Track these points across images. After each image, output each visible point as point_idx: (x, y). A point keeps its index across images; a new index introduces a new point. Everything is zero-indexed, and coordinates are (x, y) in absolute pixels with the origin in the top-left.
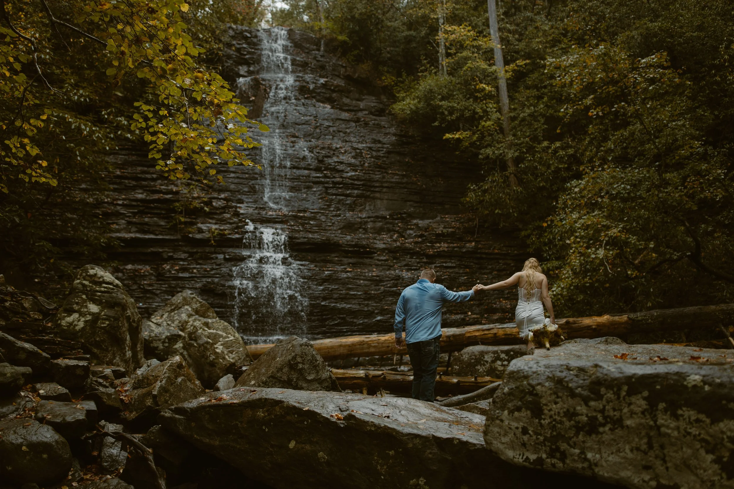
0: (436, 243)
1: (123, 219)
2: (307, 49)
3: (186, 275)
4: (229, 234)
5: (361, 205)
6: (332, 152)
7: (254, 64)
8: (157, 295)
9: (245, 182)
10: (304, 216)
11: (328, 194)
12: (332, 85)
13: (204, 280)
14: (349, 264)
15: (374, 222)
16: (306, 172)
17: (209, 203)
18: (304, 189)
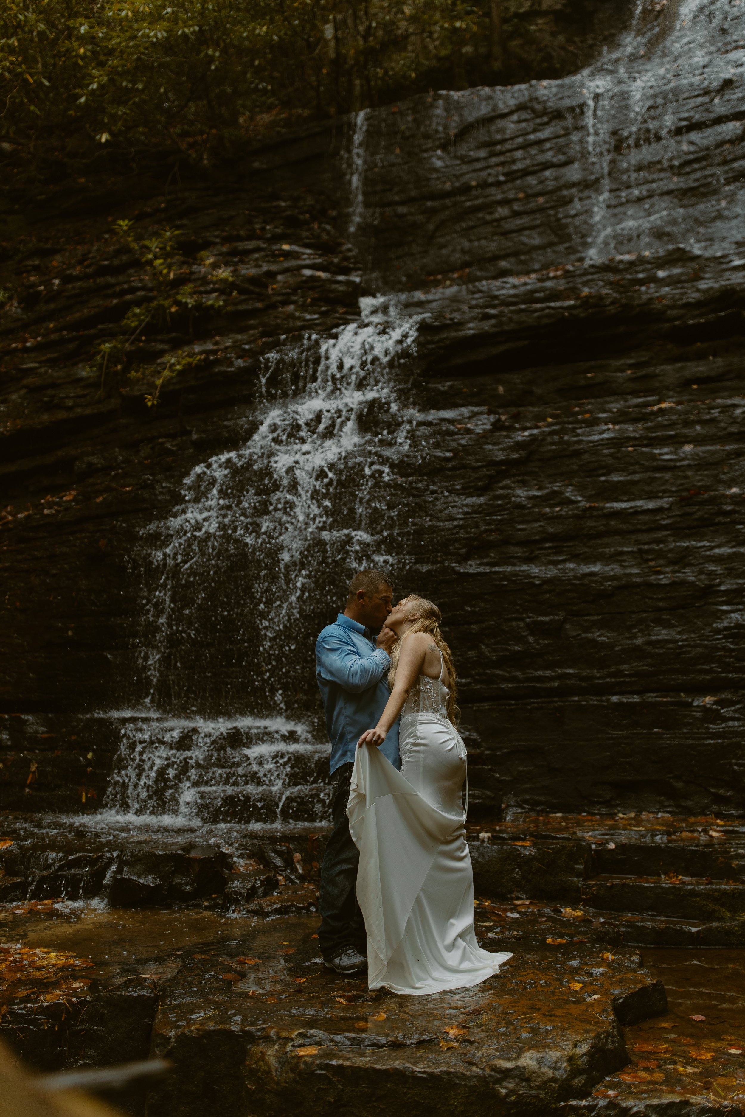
3: (74, 513)
18: (728, 183)
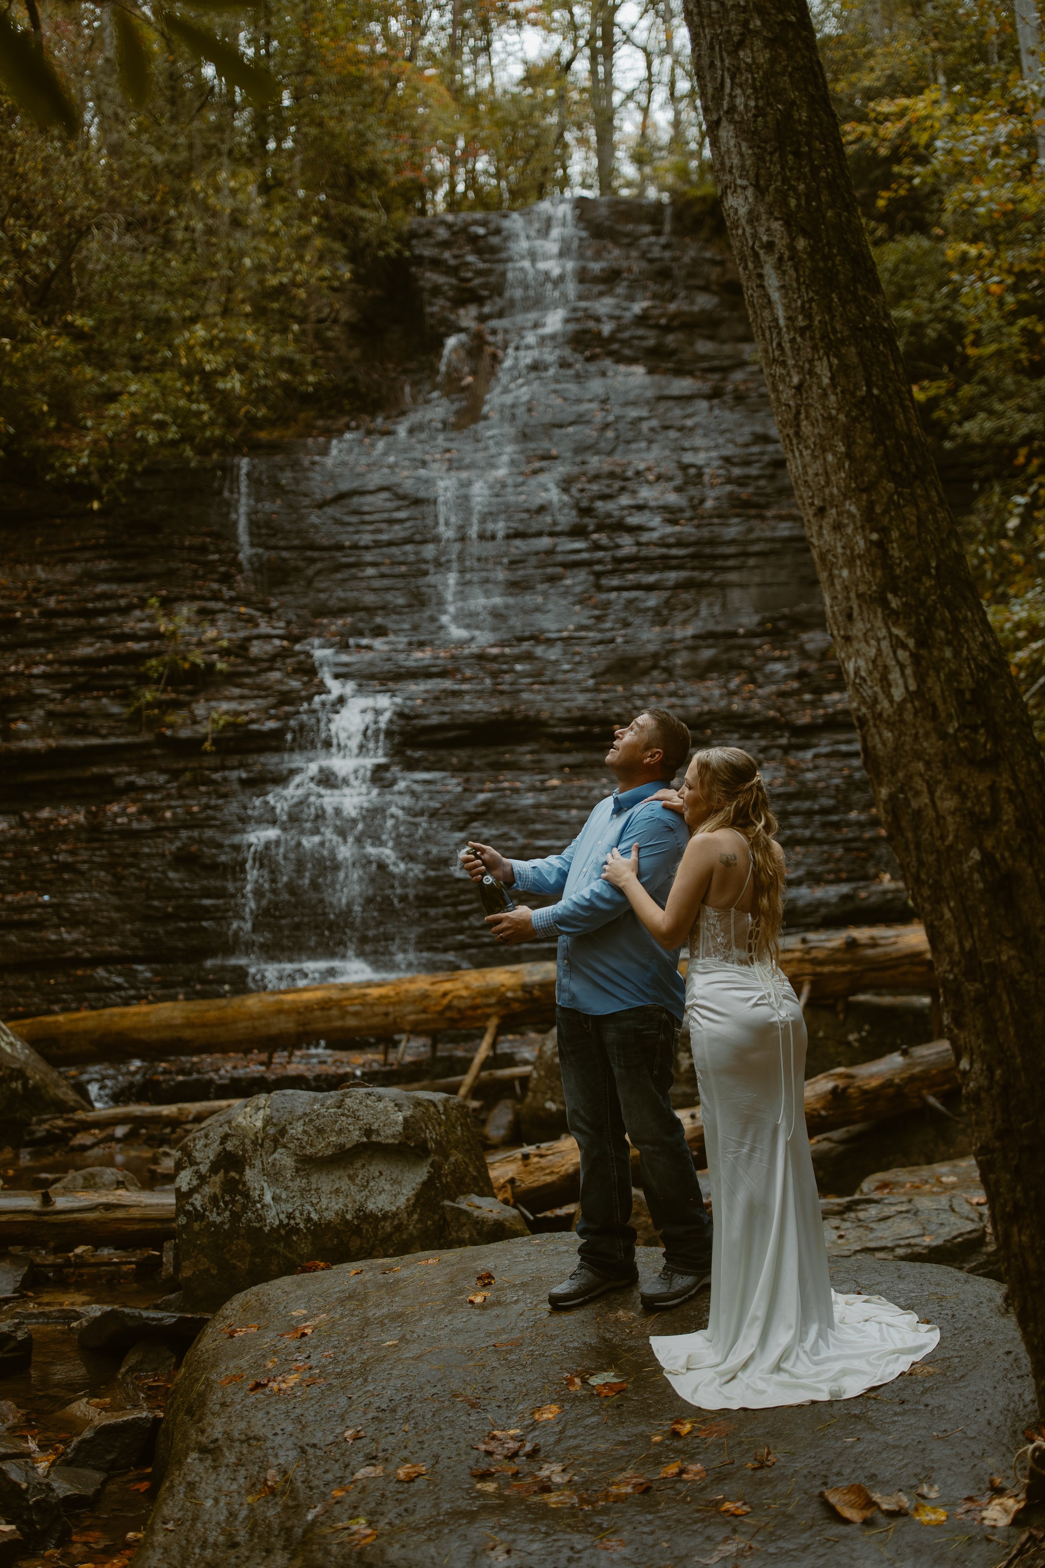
0: (829, 691)
1: (41, 707)
2: (627, 235)
3: (147, 824)
4: (252, 721)
5: (687, 607)
6: (617, 485)
7: (490, 297)
8: (82, 873)
9: (401, 583)
10: (503, 655)
11: (599, 588)
12: (661, 316)
13: (184, 834)
14: (561, 768)
15: (694, 649)
16: (545, 542)
17: (240, 649)
18: (542, 582)
